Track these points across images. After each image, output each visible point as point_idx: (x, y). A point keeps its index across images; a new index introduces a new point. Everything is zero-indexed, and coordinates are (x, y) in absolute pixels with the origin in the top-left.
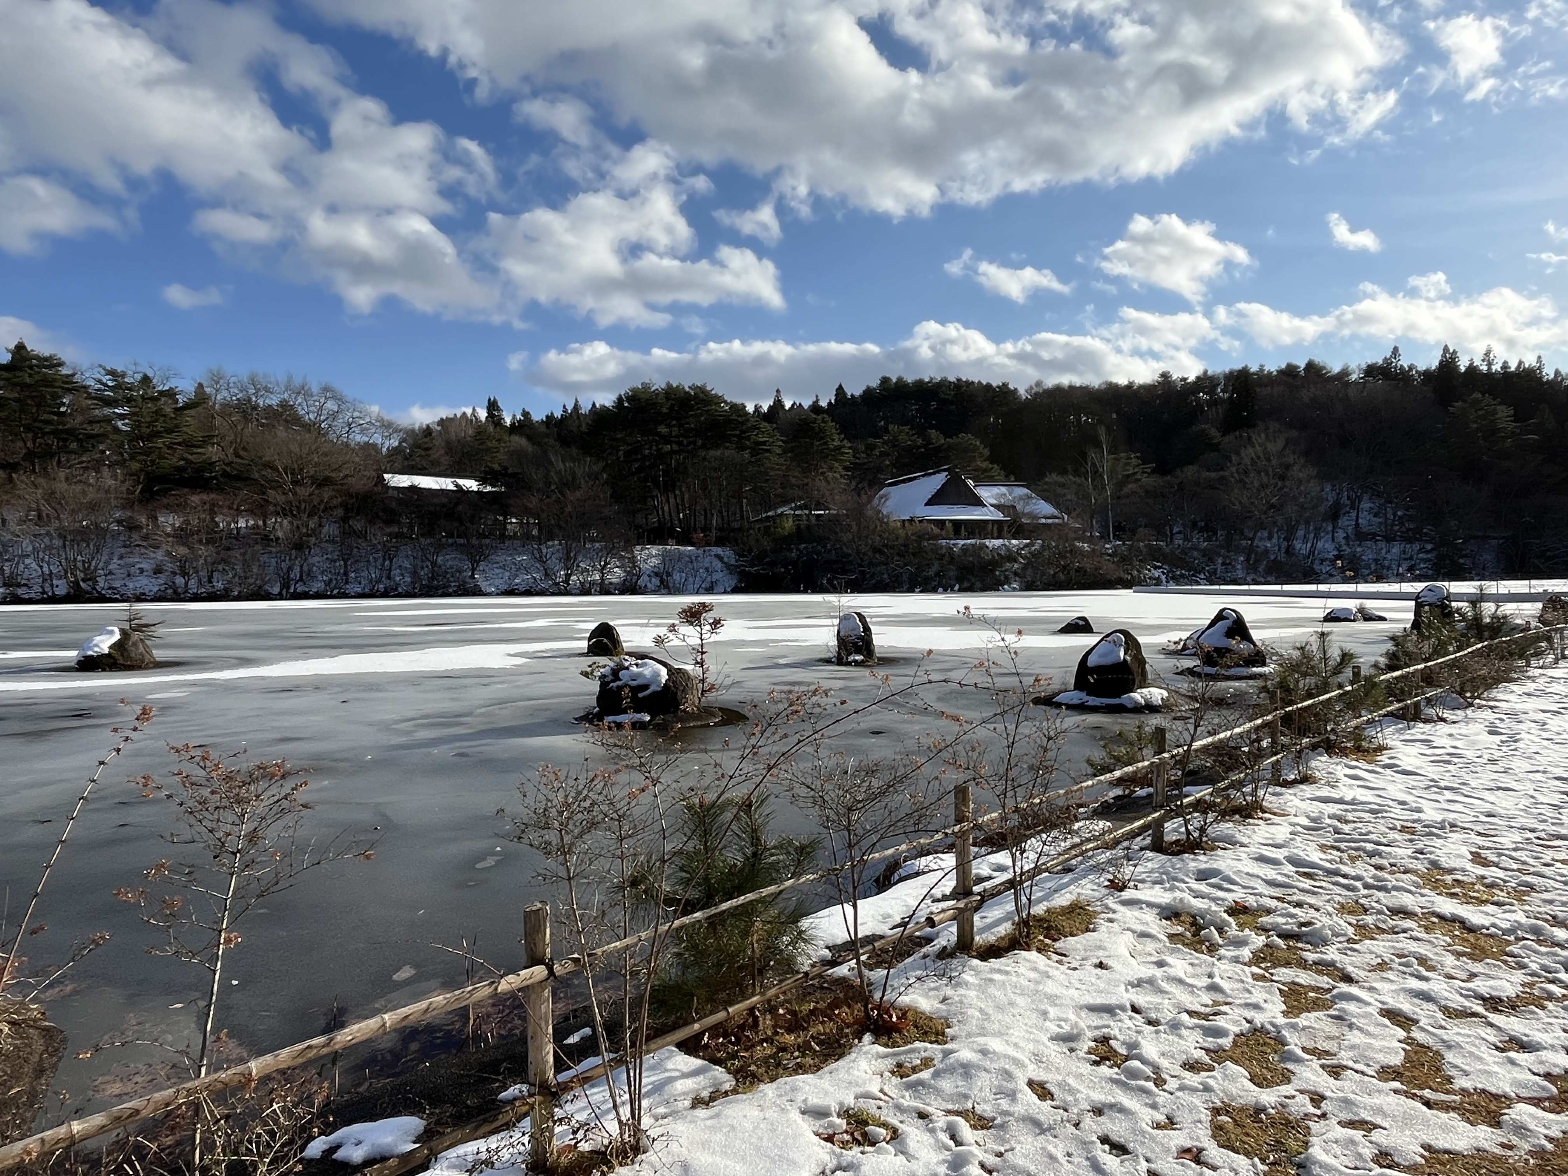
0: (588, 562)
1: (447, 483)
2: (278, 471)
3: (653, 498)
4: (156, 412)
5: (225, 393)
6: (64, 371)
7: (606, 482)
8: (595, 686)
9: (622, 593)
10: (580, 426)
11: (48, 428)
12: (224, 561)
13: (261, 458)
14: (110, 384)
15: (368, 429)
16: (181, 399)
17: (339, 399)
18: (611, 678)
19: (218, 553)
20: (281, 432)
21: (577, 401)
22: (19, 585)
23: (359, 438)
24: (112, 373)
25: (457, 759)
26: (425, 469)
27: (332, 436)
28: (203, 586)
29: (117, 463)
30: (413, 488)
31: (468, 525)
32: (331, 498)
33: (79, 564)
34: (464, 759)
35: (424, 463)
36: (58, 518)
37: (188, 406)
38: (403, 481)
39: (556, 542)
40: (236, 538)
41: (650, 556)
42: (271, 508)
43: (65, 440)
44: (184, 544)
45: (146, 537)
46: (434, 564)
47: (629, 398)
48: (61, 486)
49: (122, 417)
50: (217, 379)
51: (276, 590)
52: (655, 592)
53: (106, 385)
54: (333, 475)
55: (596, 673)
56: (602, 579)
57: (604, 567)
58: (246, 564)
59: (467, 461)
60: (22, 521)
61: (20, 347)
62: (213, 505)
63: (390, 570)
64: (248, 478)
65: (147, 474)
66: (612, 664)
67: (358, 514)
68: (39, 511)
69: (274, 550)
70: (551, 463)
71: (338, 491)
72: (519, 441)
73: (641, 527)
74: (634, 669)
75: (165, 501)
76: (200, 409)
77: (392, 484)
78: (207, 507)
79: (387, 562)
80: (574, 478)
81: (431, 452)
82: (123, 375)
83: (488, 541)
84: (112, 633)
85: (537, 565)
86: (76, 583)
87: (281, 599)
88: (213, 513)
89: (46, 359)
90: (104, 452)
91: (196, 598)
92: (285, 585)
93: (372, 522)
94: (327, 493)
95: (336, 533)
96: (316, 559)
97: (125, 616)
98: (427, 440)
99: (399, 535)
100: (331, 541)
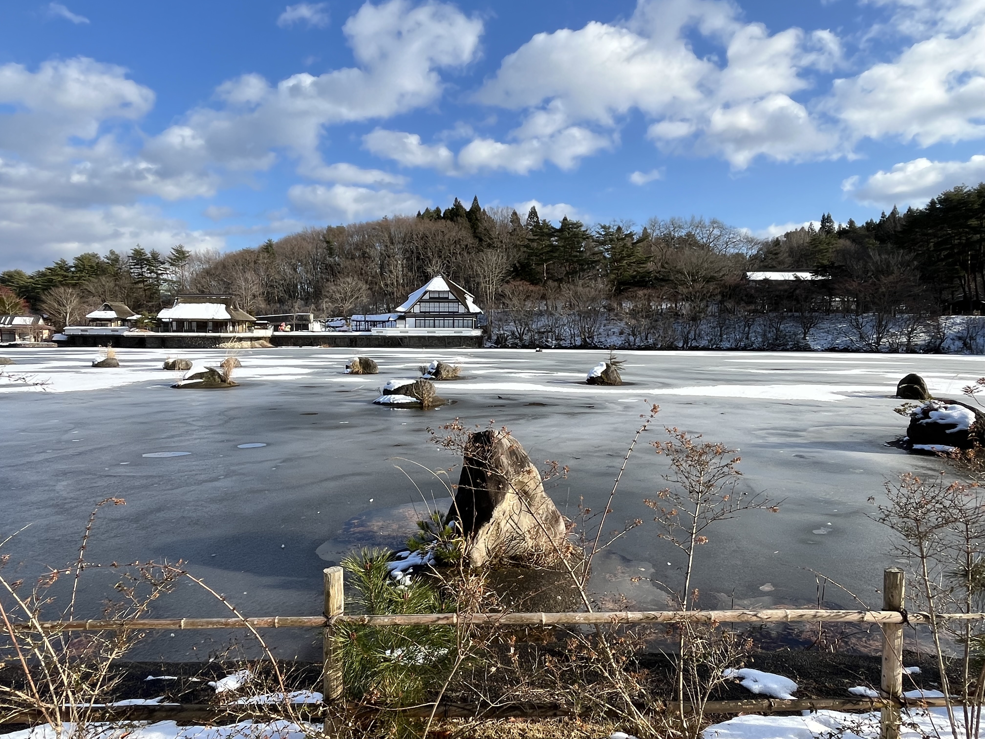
0: (897, 328)
1: (789, 276)
2: (684, 274)
3: (960, 278)
4: (623, 246)
5: (657, 232)
6: (583, 229)
7: (917, 268)
8: (906, 421)
9: (926, 352)
10: (895, 227)
11: (575, 259)
12: (654, 327)
13: (675, 267)
14: (603, 233)
15: (738, 245)
16: (636, 238)
17: (721, 227)
18: (921, 416)
19: (651, 323)
20: (687, 251)
21: (895, 208)
22: (561, 340)
23: (732, 251)
24: (604, 227)
25: (797, 459)
26: (774, 267)
27: (716, 251)
28: (643, 342)
29: (604, 275)
30: (766, 281)
31: (803, 303)
32: (714, 289)
33: (586, 329)
34: (802, 459)
35: (774, 263)
36: (578, 306)
37: (639, 241)
38: (759, 276)
39: (871, 314)
40: (661, 315)
41: (954, 324)
42: (680, 297)
43: (582, 265)
44: (634, 318)
45: (616, 315)
46: (778, 329)
47: (941, 201)
48: (580, 289)
49: (607, 250)
50: (654, 223)
51: (681, 345)
52: (956, 352)
53: (601, 234)
54: (715, 275)
55: (907, 411)
56: (909, 341)
57: (910, 333)
58: (665, 330)
59: (803, 260)
60: (563, 308)
61: (565, 219)
62: (649, 296)
63: (748, 333)
64: (669, 280)
65: (618, 280)
66: (922, 405)
67: (730, 298)
68: (570, 302)
69: (681, 321)
70: (870, 257)
71: (718, 284)
72: (844, 243)
73: (946, 301)
74: (943, 411)
75: (626, 294)
76: (645, 242)
77: (752, 278)
78: (647, 297)
79: (747, 329)
80: (888, 266)
81: (779, 255)
82: (609, 228)
83: (817, 314)
84: (602, 365)
85: (854, 330)
86: (585, 339)
87: (683, 350)
88: (649, 301)
89: (575, 224)
90: (598, 270)
91: (639, 348)
92: (686, 342)
93: (738, 303)
94: (712, 286)
95: (716, 310)
96: (704, 327)
97: (608, 357)
98: (776, 248)
99: (755, 311)
100: (713, 315)
